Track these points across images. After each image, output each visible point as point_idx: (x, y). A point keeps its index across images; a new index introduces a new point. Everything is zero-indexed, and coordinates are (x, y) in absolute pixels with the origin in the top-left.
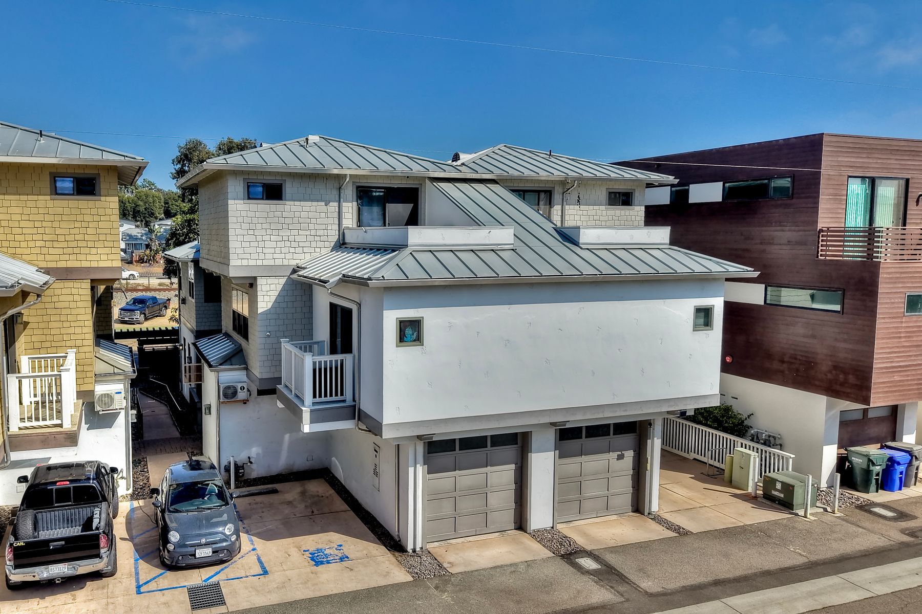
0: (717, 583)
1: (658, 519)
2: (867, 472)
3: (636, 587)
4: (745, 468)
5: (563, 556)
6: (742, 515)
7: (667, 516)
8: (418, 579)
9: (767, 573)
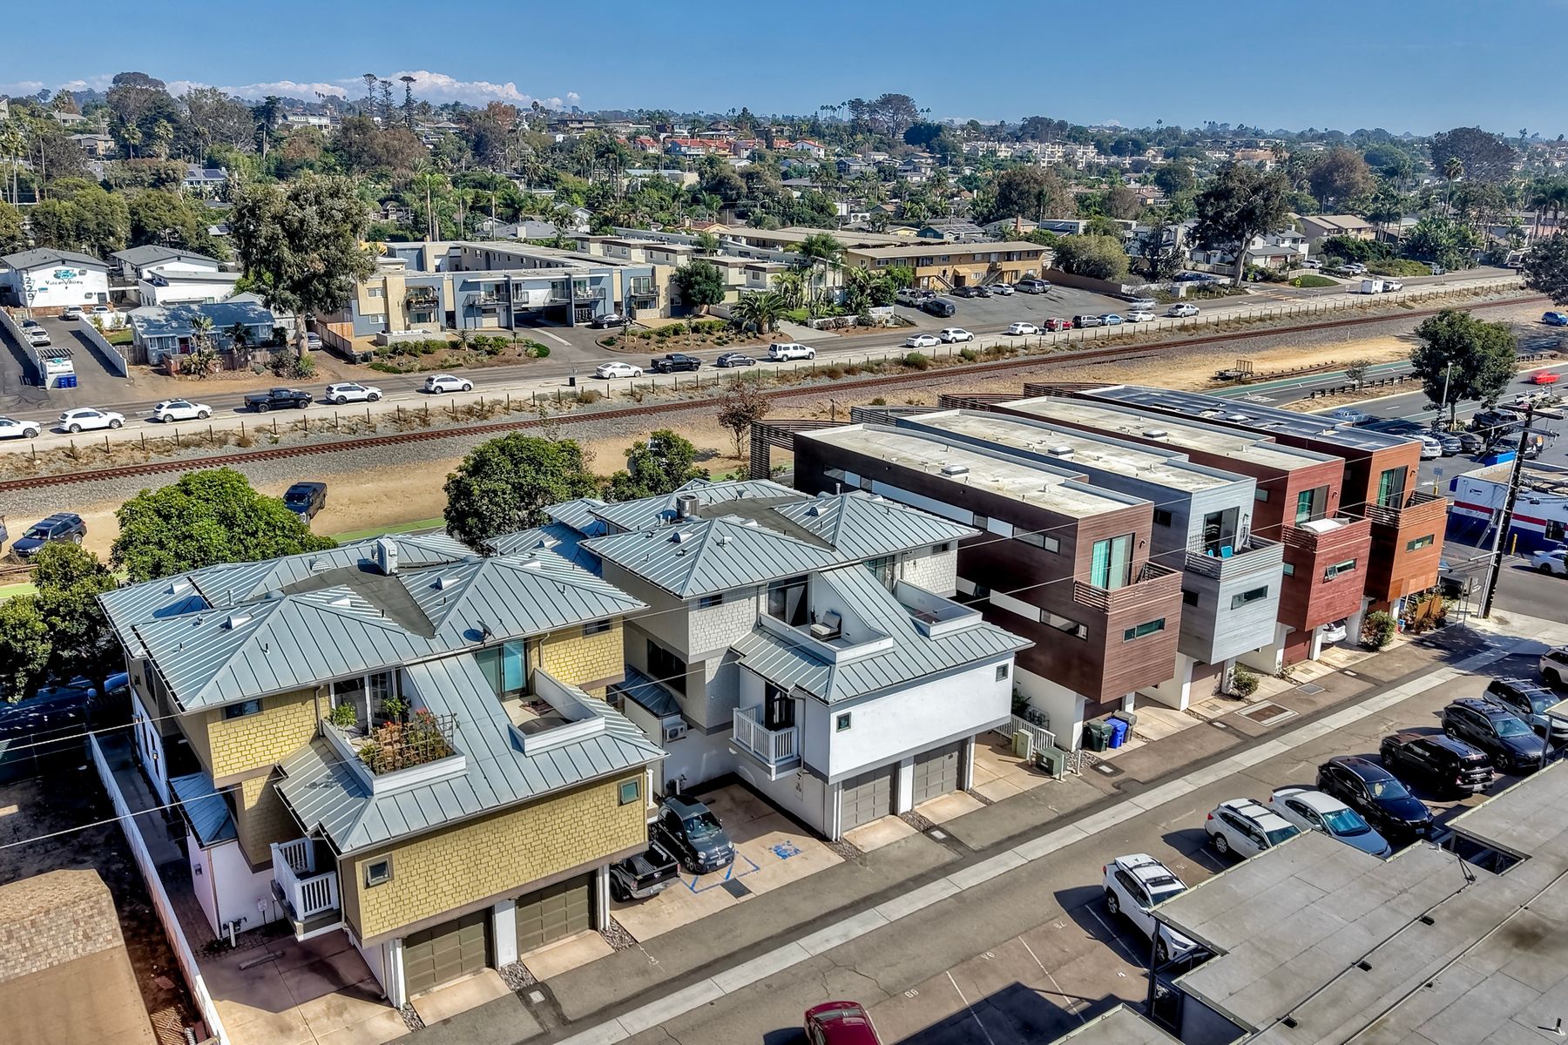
0: (1010, 838)
1: (973, 794)
2: (1101, 740)
3: (967, 848)
4: (1025, 745)
5: (923, 832)
6: (1023, 783)
7: (978, 790)
8: (848, 861)
9: (1036, 828)
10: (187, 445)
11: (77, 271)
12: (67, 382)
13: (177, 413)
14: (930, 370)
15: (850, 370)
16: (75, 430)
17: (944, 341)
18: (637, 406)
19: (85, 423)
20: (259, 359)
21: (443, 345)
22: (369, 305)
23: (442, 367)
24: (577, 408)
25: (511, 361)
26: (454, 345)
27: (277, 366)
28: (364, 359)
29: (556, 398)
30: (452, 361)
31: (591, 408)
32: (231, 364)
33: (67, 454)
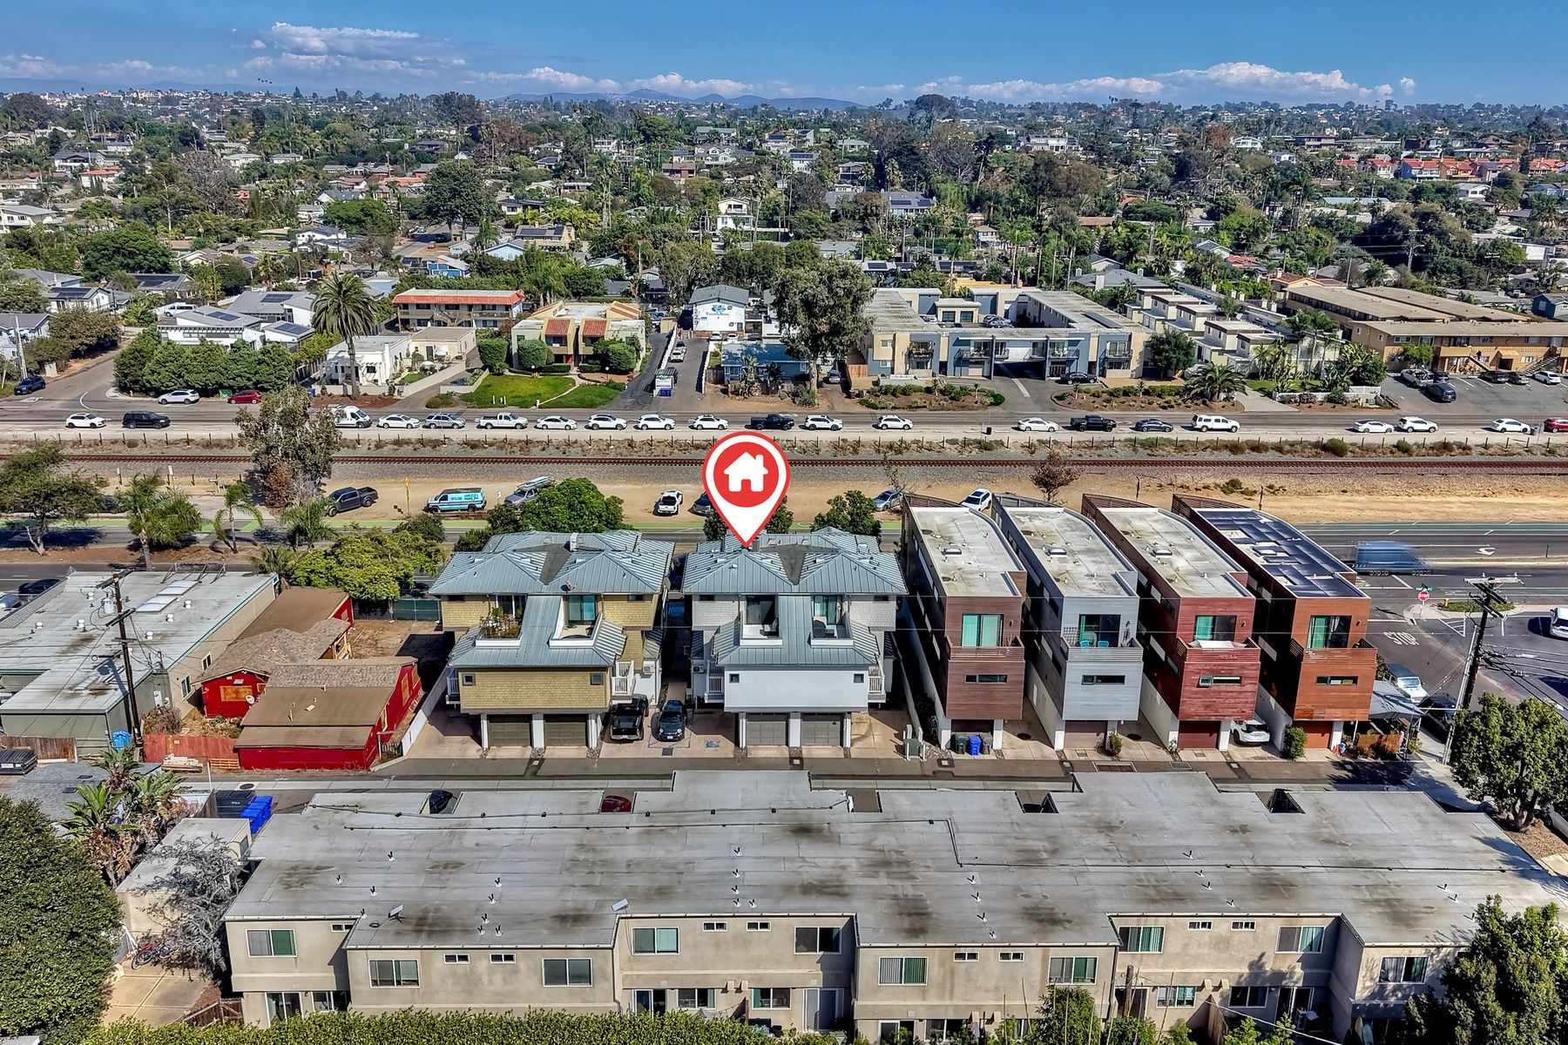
1: (846, 750)
2: (958, 746)
5: (791, 758)
6: (883, 754)
7: (852, 749)
10: (697, 447)
11: (727, 307)
12: (665, 393)
14: (1348, 458)
15: (1257, 447)
16: (644, 428)
17: (1399, 429)
18: (1029, 457)
19: (651, 424)
20: (786, 389)
21: (919, 390)
22: (881, 353)
23: (910, 407)
24: (975, 454)
25: (963, 408)
26: (929, 390)
27: (795, 395)
28: (858, 396)
29: (966, 443)
30: (920, 403)
31: (986, 455)
32: (767, 391)
33: (631, 444)
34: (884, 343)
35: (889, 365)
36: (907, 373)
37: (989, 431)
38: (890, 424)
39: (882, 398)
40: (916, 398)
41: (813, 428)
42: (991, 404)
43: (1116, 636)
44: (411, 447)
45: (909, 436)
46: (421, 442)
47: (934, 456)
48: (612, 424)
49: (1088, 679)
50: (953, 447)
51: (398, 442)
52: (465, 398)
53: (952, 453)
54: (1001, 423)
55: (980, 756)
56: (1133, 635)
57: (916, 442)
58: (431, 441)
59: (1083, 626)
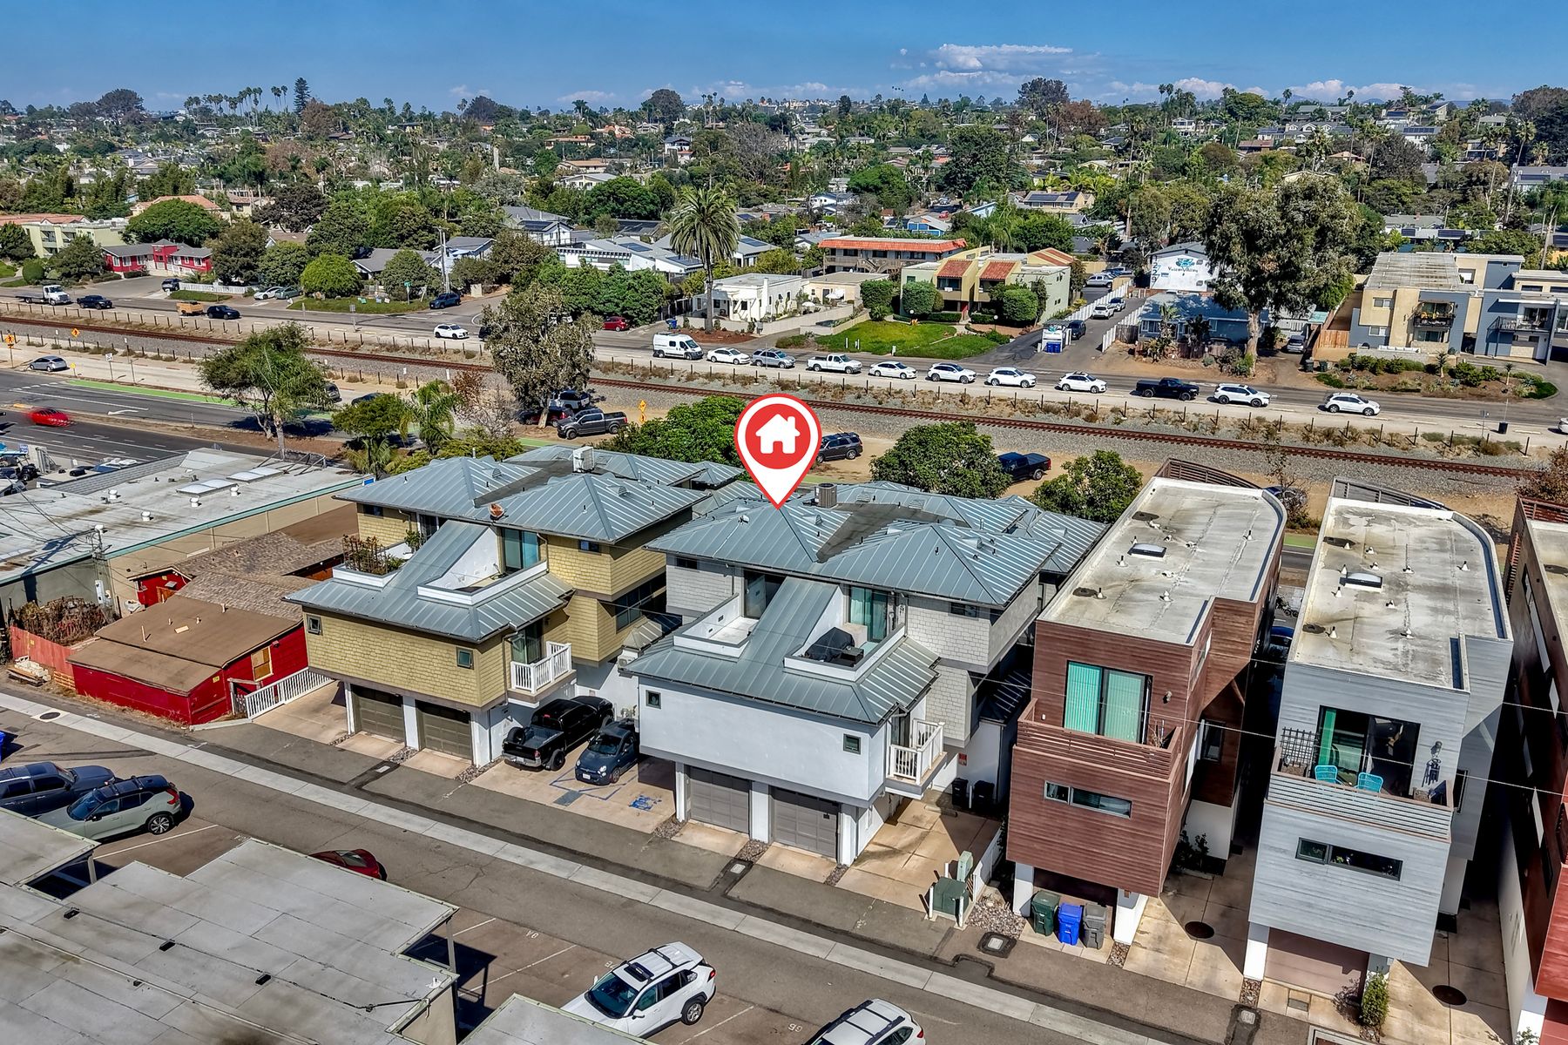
1: (839, 870)
3: (728, 889)
5: (735, 859)
7: (852, 871)
8: (651, 835)
10: (1047, 410)
11: (1195, 260)
12: (1053, 348)
13: (1074, 384)
16: (994, 383)
19: (1003, 379)
20: (1214, 352)
21: (1417, 367)
22: (1371, 315)
23: (1394, 390)
24: (1466, 456)
25: (1480, 397)
26: (1431, 369)
27: (1225, 360)
28: (1318, 369)
29: (1454, 441)
30: (1411, 384)
31: (1485, 460)
32: (1187, 353)
33: (964, 399)
34: (1379, 302)
35: (1382, 333)
36: (1408, 345)
37: (1503, 429)
38: (1343, 405)
39: (1353, 374)
40: (1407, 378)
41: (1224, 400)
42: (1531, 396)
43: (1408, 772)
44: (720, 383)
45: (1361, 424)
46: (734, 378)
47: (1394, 452)
48: (956, 375)
49: (1310, 849)
50: (1431, 445)
51: (710, 377)
52: (821, 341)
53: (1427, 451)
54: (1533, 421)
55: (1077, 950)
56: (1448, 775)
57: (1372, 432)
58: (744, 377)
59: (1330, 729)
